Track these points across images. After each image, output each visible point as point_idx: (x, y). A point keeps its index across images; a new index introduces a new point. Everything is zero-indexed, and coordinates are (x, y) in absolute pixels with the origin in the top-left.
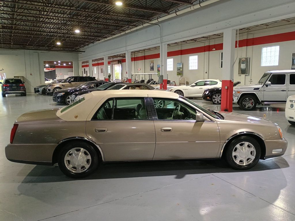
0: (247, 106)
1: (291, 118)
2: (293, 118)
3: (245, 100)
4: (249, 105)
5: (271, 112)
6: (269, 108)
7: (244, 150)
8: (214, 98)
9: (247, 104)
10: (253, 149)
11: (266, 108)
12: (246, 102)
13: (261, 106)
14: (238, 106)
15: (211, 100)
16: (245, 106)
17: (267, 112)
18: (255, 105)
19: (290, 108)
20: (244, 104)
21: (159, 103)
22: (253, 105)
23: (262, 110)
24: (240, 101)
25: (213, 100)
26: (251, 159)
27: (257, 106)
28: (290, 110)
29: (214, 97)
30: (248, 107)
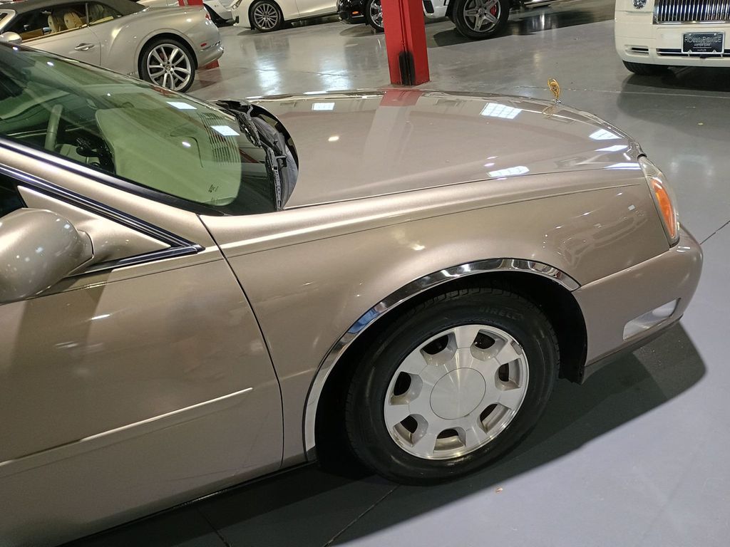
0: (479, 23)
1: (635, 49)
2: (645, 50)
3: (469, 4)
4: (485, 17)
5: (554, 31)
6: (546, 16)
7: (458, 371)
8: (375, 12)
9: (477, 16)
10: (509, 352)
11: (538, 18)
12: (476, 9)
13: (523, 15)
14: (450, 26)
15: (367, 20)
16: (473, 25)
17: (542, 34)
18: (505, 14)
19: (635, 9)
20: (467, 17)
21: (174, 61)
22: (496, 15)
23: (529, 30)
24: (456, 9)
25: (373, 18)
26: (506, 409)
27: (510, 17)
28: (632, 17)
29: (374, 6)
30: (483, 27)
